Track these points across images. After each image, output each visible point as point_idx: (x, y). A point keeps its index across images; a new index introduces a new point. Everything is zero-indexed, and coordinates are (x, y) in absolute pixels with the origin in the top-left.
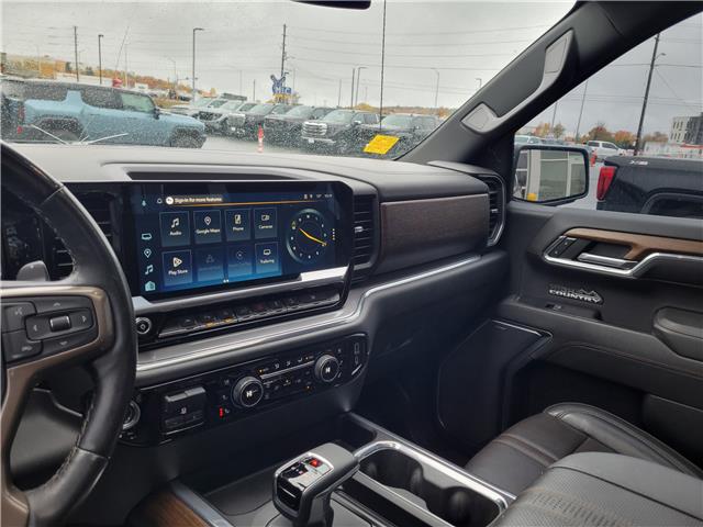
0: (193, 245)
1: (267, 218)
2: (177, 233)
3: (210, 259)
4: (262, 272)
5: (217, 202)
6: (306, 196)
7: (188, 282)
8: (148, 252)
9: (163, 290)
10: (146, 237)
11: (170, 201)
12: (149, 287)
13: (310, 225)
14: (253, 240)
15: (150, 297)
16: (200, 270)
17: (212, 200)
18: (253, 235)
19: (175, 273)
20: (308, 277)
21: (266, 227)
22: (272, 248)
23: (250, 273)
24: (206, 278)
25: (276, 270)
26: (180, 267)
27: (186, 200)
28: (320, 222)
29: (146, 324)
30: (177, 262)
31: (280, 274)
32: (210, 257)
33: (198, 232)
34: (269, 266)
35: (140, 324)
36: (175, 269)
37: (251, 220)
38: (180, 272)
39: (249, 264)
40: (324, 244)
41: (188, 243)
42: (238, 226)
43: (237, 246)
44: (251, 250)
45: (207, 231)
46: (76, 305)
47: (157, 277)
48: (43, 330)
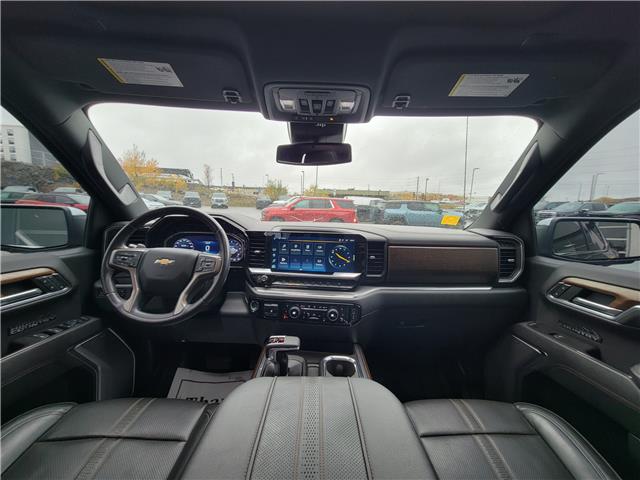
0: (290, 254)
1: (321, 247)
2: (285, 250)
3: (296, 260)
4: (316, 269)
6: (340, 240)
7: (287, 267)
8: (274, 255)
9: (278, 268)
10: (274, 250)
12: (273, 266)
13: (341, 252)
14: (313, 256)
15: (273, 270)
16: (292, 264)
18: (314, 253)
19: (282, 263)
20: (337, 275)
21: (320, 250)
22: (322, 260)
23: (311, 268)
24: (293, 267)
25: (323, 269)
26: (284, 261)
28: (346, 251)
30: (283, 259)
31: (325, 271)
33: (292, 250)
34: (320, 266)
35: (263, 278)
37: (314, 247)
38: (284, 263)
39: (311, 265)
40: (348, 262)
41: (288, 254)
42: (308, 249)
43: (306, 257)
44: (313, 259)
45: (296, 250)
46: (214, 261)
47: (277, 263)
48: (204, 265)
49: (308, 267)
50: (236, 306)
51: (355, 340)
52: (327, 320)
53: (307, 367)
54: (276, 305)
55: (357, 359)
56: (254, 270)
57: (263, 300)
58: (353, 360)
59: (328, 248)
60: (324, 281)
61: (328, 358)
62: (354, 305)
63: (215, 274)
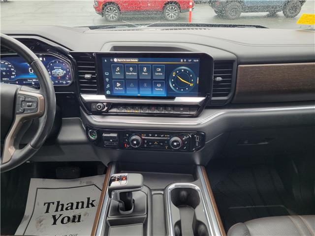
0: (125, 79)
1: (160, 70)
2: (119, 73)
3: (132, 85)
4: (155, 94)
5: (136, 62)
6: (182, 60)
7: (123, 93)
8: (107, 80)
9: (113, 95)
10: (107, 74)
11: (115, 60)
12: (108, 92)
13: (184, 75)
14: (152, 79)
15: (108, 96)
16: (128, 89)
17: (133, 60)
18: (152, 77)
19: (117, 89)
20: (180, 100)
21: (159, 74)
22: (162, 84)
23: (150, 93)
24: (130, 93)
25: (163, 94)
26: (119, 87)
27: (122, 60)
28: (189, 74)
29: (100, 106)
30: (118, 85)
31: (166, 96)
32: (132, 84)
33: (127, 73)
34: (160, 91)
35: (98, 106)
36: (117, 87)
37: (152, 70)
38: (119, 88)
39: (150, 89)
40: (191, 85)
41: (123, 78)
42: (145, 72)
43: (144, 81)
44: (152, 83)
45: (131, 74)
46: (34, 100)
47: (111, 89)
48: (25, 106)
49: (146, 92)
50: (72, 133)
51: (198, 163)
52: (170, 147)
53: (152, 196)
54: (115, 135)
55: (201, 186)
56: (87, 97)
57: (101, 130)
58: (197, 188)
59: (168, 70)
60: (165, 106)
61: (172, 186)
62: (197, 132)
63: (40, 115)
